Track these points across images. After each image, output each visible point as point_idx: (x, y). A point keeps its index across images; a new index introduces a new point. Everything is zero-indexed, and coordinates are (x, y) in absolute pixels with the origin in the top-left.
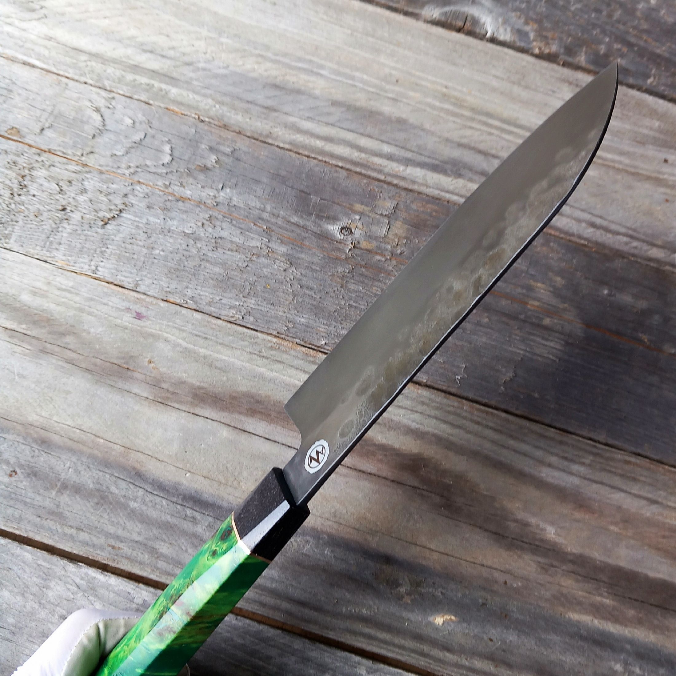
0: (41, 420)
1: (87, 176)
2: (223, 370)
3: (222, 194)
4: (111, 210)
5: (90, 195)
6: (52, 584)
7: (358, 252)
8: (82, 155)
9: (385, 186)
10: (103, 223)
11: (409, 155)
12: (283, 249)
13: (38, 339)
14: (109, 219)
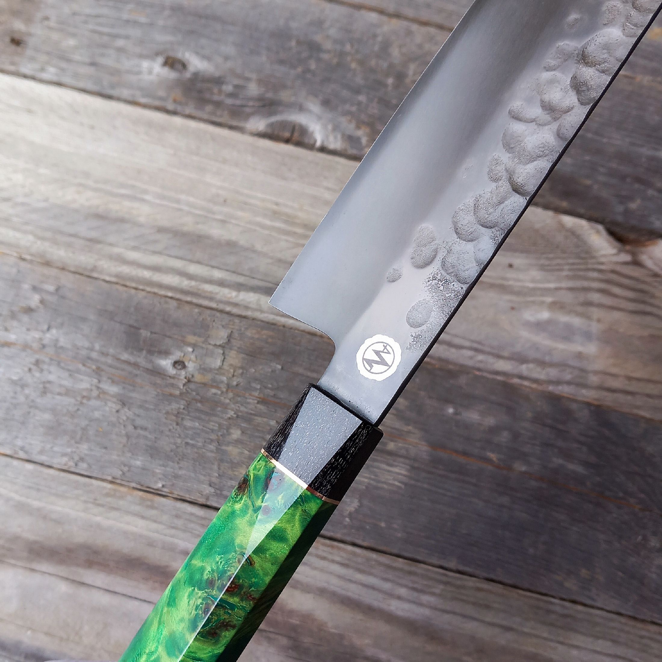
2: (58, 522)
3: (48, 335)
7: (192, 386)
9: (218, 314)
11: (241, 279)
12: (114, 389)
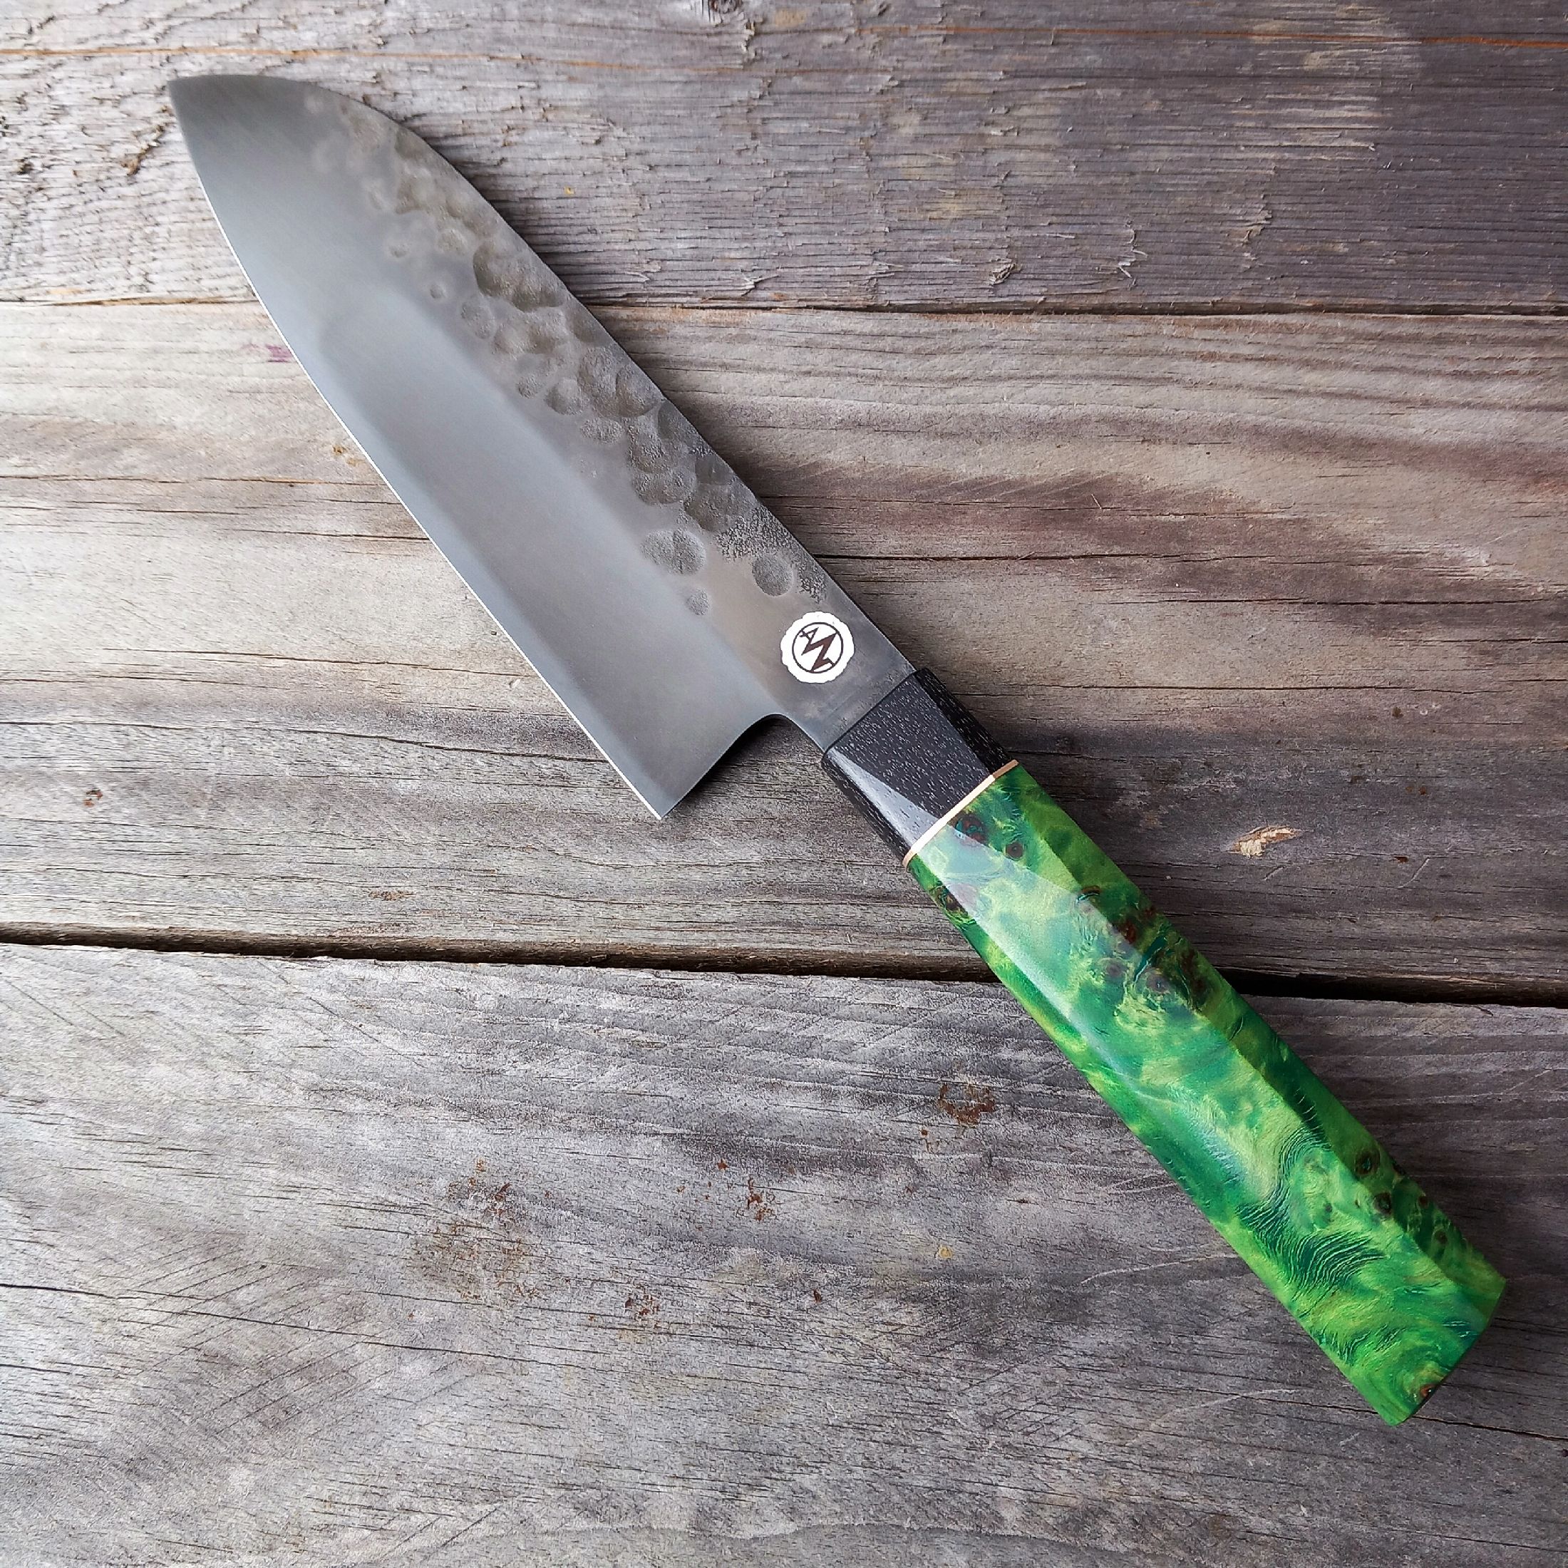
0: (121, 657)
1: (58, 74)
3: (389, 13)
4: (138, 135)
5: (76, 117)
6: (264, 1021)
7: (768, 42)
8: (31, 31)
10: (128, 170)
12: (580, 93)
13: (58, 478)
14: (140, 157)
